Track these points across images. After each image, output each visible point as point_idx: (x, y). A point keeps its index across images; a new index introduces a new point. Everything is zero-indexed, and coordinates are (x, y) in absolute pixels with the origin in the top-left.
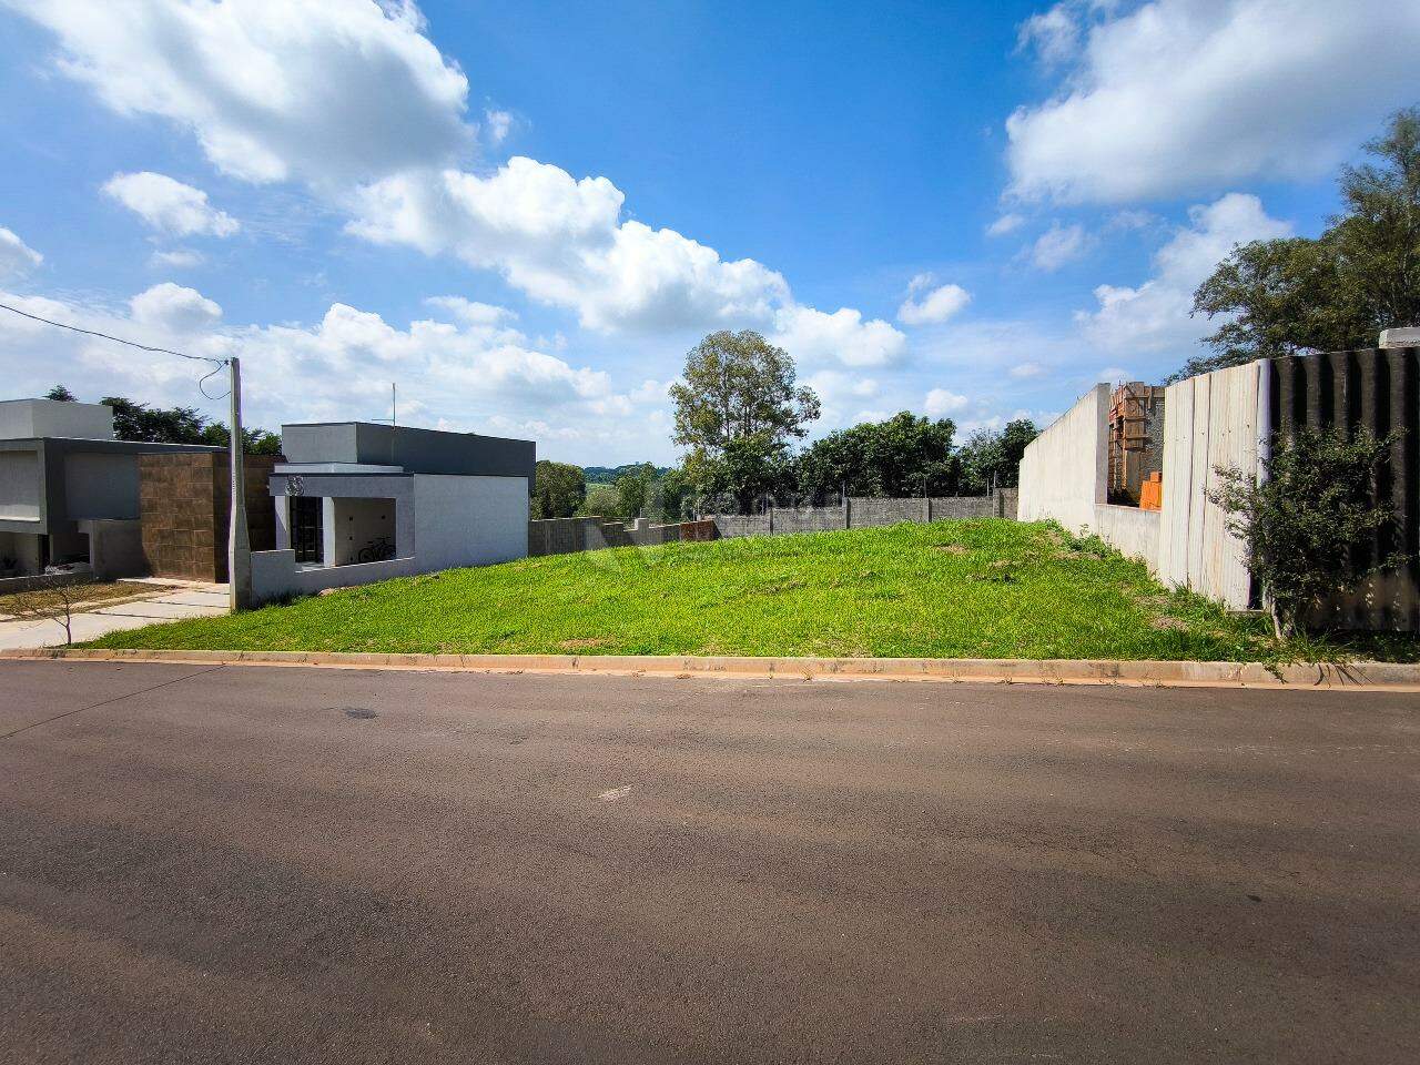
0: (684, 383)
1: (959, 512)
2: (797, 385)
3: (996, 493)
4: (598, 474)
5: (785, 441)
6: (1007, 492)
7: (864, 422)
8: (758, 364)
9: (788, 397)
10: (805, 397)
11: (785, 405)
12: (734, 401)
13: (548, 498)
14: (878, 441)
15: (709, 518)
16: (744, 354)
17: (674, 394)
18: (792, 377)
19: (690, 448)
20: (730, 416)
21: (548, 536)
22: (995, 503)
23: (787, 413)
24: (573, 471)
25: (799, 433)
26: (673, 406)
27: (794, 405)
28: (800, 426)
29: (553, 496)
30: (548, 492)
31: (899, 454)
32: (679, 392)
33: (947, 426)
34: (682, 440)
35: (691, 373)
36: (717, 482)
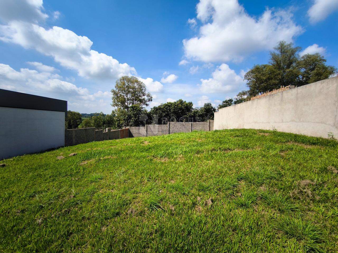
0: (115, 89)
1: (199, 126)
2: (146, 93)
3: (208, 121)
4: (84, 115)
5: (143, 107)
6: (211, 121)
7: (169, 102)
8: (136, 85)
9: (144, 95)
10: (148, 95)
11: (143, 97)
12: (129, 96)
13: (70, 121)
14: (174, 107)
15: (127, 128)
16: (132, 82)
17: (112, 92)
18: (145, 90)
19: (116, 108)
20: (128, 100)
21: (74, 136)
22: (208, 124)
23: (144, 99)
24: (78, 114)
25: (147, 105)
26: (111, 95)
27: (146, 98)
28: (147, 103)
29: (72, 121)
30: (70, 119)
31: (180, 110)
32: (114, 92)
33: (191, 104)
34: (114, 105)
35: (117, 86)
36: (128, 117)
